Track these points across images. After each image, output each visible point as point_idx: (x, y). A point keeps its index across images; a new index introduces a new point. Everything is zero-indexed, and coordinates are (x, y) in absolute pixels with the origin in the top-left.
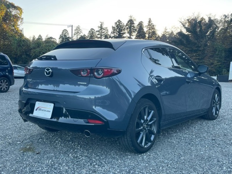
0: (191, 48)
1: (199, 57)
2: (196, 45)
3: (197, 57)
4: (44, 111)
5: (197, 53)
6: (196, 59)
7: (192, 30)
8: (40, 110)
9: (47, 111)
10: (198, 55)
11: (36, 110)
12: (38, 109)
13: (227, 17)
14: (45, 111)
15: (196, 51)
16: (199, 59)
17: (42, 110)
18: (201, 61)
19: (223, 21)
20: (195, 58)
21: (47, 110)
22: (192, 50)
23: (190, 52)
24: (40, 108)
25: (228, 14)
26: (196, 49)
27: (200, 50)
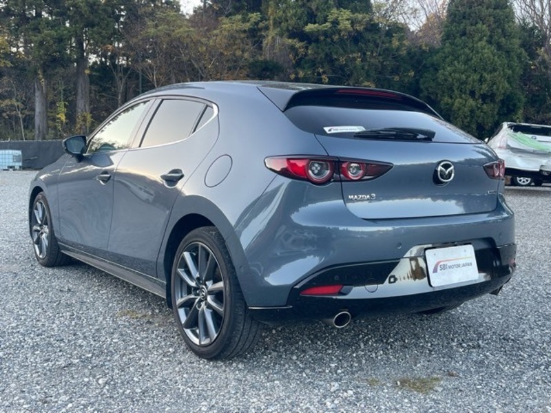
4: (455, 269)
8: (444, 267)
9: (464, 265)
11: (435, 271)
12: (439, 268)
14: (459, 266)
17: (450, 267)
21: (461, 262)
24: (442, 263)
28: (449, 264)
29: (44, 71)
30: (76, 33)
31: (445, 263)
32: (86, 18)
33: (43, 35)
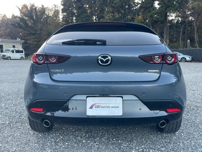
0: (29, 31)
1: (37, 40)
2: (34, 29)
3: (35, 40)
5: (35, 36)
6: (35, 41)
7: (29, 15)
10: (35, 37)
12: (94, 107)
13: (57, 6)
14: (109, 107)
15: (34, 34)
16: (37, 41)
18: (39, 43)
19: (54, 9)
20: (33, 40)
22: (30, 33)
23: (29, 35)
25: (57, 5)
26: (34, 32)
27: (37, 34)
28: (102, 105)
29: (152, 26)
30: (163, 11)
31: (99, 105)
32: (167, 5)
33: (151, 13)
